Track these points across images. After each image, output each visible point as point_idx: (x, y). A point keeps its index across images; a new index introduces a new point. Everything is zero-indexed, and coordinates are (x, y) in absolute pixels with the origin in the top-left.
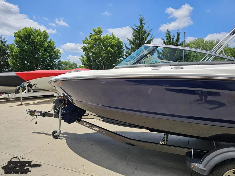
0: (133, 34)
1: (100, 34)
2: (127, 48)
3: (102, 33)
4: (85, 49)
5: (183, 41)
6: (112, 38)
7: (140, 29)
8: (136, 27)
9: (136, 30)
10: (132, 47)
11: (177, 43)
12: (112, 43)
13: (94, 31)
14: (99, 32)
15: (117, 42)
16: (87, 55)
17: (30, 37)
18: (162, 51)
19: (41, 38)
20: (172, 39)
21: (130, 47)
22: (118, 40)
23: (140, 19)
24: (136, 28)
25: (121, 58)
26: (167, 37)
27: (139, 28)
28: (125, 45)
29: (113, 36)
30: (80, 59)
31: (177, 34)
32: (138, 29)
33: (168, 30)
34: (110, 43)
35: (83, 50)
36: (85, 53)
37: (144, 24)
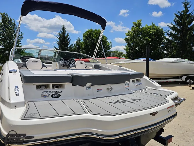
0: (174, 20)
4: (127, 40)
6: (152, 28)
8: (179, 13)
9: (179, 15)
13: (134, 24)
14: (139, 24)
16: (129, 45)
19: (97, 36)
23: (184, 4)
28: (166, 32)
29: (153, 25)
30: (124, 48)
32: (181, 14)
34: (148, 33)
35: (126, 41)
36: (127, 44)
37: (189, 7)
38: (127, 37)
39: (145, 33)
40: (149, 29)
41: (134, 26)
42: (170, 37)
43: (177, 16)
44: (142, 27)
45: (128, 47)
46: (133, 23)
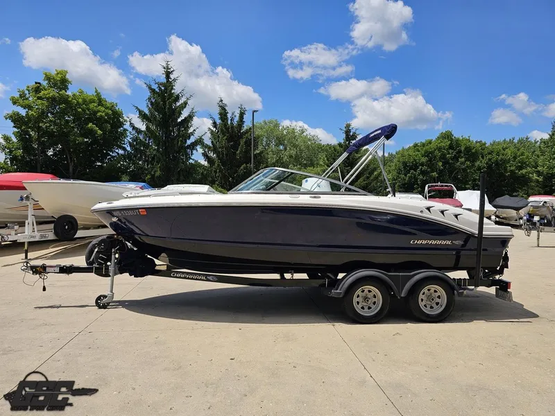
0: (149, 99)
1: (66, 88)
2: (134, 128)
3: (69, 86)
4: (18, 120)
5: (251, 126)
6: (97, 101)
7: (166, 89)
8: (157, 86)
9: (157, 90)
10: (148, 128)
11: (241, 130)
12: (99, 114)
13: (48, 79)
14: (62, 83)
15: (110, 112)
18: (212, 142)
20: (231, 120)
21: (143, 128)
22: (112, 108)
23: (164, 68)
24: (155, 87)
25: (117, 151)
26: (220, 114)
27: (163, 88)
28: (127, 120)
29: (98, 95)
31: (239, 112)
32: (160, 89)
33: (222, 101)
35: (13, 122)
36: (15, 130)
37: (175, 80)
39: (83, 110)
43: (153, 91)
44: (68, 92)
46: (45, 74)
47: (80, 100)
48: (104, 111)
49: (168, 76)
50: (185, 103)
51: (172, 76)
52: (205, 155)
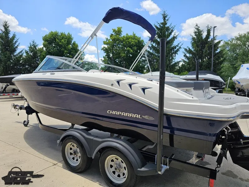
1: (120, 34)
3: (122, 33)
4: (106, 50)
6: (133, 37)
8: (159, 25)
9: (159, 27)
12: (132, 43)
13: (114, 31)
15: (137, 41)
16: (108, 55)
17: (56, 40)
22: (138, 39)
23: (163, 15)
27: (162, 25)
29: (134, 35)
30: (102, 60)
31: (207, 30)
33: (197, 25)
34: (130, 43)
35: (104, 51)
36: (105, 54)
37: (167, 20)
38: (106, 46)
39: (126, 42)
40: (131, 39)
41: (113, 33)
42: (151, 49)
43: (157, 27)
44: (122, 36)
45: (107, 58)
46: (113, 29)
47: (125, 39)
48: (134, 41)
49: (164, 19)
50: (172, 31)
51: (166, 19)
52: (185, 56)
